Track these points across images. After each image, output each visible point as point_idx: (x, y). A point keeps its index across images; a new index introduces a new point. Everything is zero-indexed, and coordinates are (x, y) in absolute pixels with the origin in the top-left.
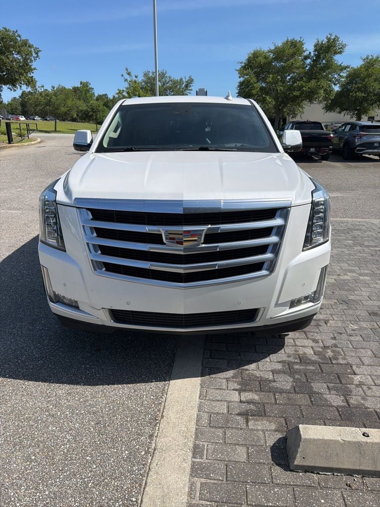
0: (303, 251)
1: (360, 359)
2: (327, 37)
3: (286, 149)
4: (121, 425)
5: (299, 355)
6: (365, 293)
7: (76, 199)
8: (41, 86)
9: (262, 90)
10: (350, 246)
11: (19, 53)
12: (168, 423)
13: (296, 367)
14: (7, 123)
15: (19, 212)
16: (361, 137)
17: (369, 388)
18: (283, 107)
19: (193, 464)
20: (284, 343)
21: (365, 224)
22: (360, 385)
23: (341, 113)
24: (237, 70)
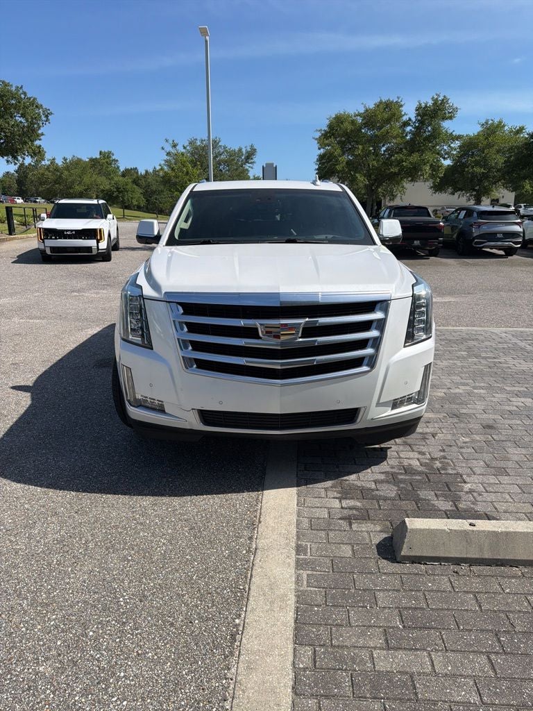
0: (405, 347)
1: (471, 469)
2: (433, 97)
3: (384, 241)
4: (217, 530)
5: (403, 466)
6: (480, 406)
7: (166, 293)
8: (51, 158)
9: (350, 165)
10: (464, 358)
11: (23, 116)
12: (266, 527)
13: (400, 477)
14: (7, 208)
15: (44, 322)
16: (479, 225)
17: (480, 495)
18: (378, 187)
19: (297, 561)
20: (387, 456)
21: (483, 333)
22: (471, 491)
23: (454, 194)
24: (316, 139)
